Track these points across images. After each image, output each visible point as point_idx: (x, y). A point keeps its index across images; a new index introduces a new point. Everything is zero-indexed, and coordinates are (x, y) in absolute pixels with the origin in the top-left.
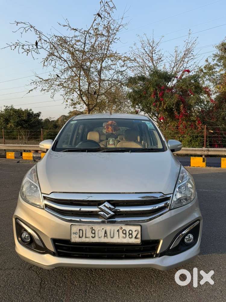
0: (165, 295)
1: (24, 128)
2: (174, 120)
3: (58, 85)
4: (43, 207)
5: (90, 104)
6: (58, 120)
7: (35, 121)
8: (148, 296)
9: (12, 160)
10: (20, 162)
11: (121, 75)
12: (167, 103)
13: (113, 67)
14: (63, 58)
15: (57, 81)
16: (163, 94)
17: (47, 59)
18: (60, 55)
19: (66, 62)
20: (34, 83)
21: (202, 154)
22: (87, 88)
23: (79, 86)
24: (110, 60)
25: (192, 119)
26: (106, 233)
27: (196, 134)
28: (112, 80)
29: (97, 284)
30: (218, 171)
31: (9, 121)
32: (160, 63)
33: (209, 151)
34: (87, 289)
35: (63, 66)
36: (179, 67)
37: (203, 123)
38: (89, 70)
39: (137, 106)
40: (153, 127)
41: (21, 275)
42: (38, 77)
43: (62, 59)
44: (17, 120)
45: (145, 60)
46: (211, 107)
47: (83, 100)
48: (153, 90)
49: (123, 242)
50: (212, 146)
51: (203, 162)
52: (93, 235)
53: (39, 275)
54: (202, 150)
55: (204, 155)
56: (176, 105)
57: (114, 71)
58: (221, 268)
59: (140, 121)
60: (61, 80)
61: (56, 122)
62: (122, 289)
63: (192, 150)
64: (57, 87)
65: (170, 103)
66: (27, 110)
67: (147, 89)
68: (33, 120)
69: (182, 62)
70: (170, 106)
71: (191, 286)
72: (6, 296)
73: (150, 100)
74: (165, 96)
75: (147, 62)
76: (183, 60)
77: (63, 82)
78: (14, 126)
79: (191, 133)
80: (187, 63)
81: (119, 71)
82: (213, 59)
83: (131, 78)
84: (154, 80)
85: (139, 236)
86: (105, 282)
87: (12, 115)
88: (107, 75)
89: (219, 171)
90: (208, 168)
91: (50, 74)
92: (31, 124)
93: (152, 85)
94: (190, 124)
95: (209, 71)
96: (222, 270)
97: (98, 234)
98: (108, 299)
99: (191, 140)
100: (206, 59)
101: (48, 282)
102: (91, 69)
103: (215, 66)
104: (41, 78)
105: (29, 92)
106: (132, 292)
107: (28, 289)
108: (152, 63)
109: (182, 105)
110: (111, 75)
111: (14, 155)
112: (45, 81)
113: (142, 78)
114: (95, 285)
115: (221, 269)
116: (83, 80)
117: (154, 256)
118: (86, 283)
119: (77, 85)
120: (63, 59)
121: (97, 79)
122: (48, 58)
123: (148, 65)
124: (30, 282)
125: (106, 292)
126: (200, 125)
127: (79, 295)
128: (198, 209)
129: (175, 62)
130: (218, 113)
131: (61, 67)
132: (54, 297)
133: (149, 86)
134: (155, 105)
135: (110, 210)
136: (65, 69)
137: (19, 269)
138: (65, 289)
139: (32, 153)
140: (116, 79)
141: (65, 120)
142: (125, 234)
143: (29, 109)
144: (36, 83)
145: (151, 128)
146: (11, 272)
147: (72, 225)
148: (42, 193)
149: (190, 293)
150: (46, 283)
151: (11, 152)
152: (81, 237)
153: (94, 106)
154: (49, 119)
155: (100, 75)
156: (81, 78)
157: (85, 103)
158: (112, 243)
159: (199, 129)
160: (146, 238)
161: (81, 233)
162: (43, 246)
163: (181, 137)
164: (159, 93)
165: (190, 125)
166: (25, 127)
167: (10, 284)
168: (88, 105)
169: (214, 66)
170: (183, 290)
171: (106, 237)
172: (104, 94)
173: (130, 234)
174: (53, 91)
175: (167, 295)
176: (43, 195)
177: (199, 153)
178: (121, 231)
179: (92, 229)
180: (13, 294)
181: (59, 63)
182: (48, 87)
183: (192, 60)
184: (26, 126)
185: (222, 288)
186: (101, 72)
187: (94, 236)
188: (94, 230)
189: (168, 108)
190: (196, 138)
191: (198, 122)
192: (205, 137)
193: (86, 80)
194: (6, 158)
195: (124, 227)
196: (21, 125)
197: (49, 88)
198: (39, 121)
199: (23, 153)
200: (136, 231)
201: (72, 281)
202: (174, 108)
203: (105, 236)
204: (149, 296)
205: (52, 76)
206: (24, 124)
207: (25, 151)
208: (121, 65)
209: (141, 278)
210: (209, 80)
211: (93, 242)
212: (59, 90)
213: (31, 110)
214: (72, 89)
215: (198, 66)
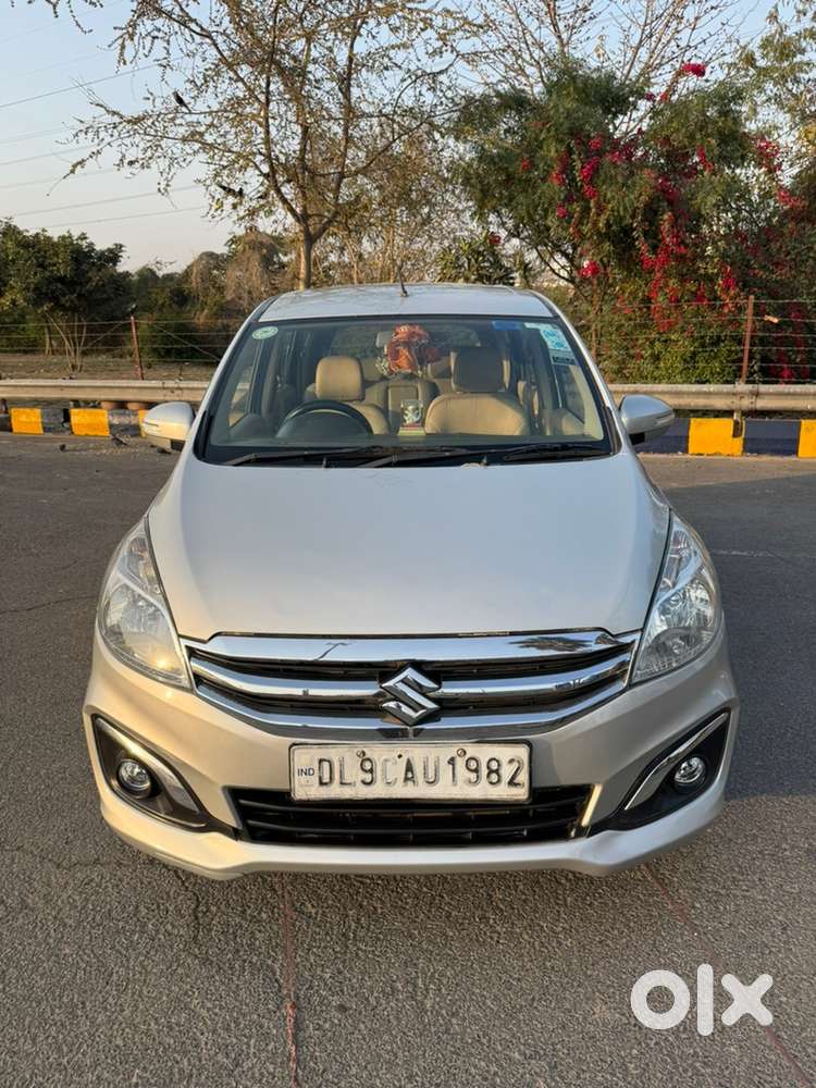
0: (600, 942)
1: (63, 308)
2: (635, 275)
3: (184, 140)
4: (189, 686)
5: (310, 216)
6: (187, 273)
7: (101, 279)
8: (547, 948)
9: (35, 439)
10: (67, 448)
11: (429, 89)
12: (610, 206)
13: (399, 56)
14: (195, 21)
15: (177, 122)
16: (596, 170)
17: (131, 31)
18: (182, 9)
19: (208, 40)
20: (90, 135)
21: (734, 407)
22: (298, 148)
23: (268, 141)
24: (385, 27)
25: (702, 271)
26: (409, 768)
27: (714, 331)
28: (395, 112)
29: (379, 911)
30: (785, 473)
31: (5, 285)
32: (584, 29)
33: (757, 394)
34: (350, 927)
35: (198, 59)
36: (660, 46)
37: (744, 286)
38: (304, 73)
39: (492, 218)
40: (570, 350)
41: (128, 883)
42: (102, 106)
43: (193, 26)
44: (33, 280)
45: (523, 16)
46: (773, 214)
47: (284, 201)
48: (557, 151)
49: (468, 797)
50: (770, 374)
51: (735, 436)
52: (368, 777)
53: (187, 884)
54: (734, 394)
55: (737, 411)
56: (643, 215)
57: (401, 74)
58: (787, 847)
59: (517, 325)
60: (194, 118)
61: (180, 280)
62: (461, 924)
63: (698, 394)
64: (177, 149)
65: (621, 209)
66: (70, 237)
67: (532, 147)
68: (95, 277)
69: (674, 24)
70: (622, 219)
71: (686, 911)
72: (89, 956)
73: (543, 192)
74: (602, 178)
75: (532, 24)
76: (679, 12)
77: (202, 129)
78: (25, 304)
79: (695, 325)
80: (693, 29)
81: (425, 73)
82: (799, 12)
83: (470, 100)
84: (561, 110)
85: (523, 777)
86: (407, 903)
87: (13, 261)
88: (375, 90)
89: (790, 469)
90: (752, 459)
91: (149, 96)
92: (90, 292)
93: (552, 133)
94: (694, 289)
95: (782, 60)
96: (787, 853)
97: (384, 771)
98: (418, 959)
99: (694, 354)
100: (770, 9)
101: (219, 908)
102: (311, 67)
103: (805, 38)
104: (114, 113)
105: (72, 172)
106: (495, 936)
107: (157, 932)
108: (551, 27)
109: (666, 217)
110: (392, 91)
111: (40, 420)
112: (129, 122)
113: (516, 102)
114: (374, 913)
115: (785, 850)
116: (281, 116)
117: (573, 834)
118: (345, 908)
119: (259, 139)
120: (197, 24)
121: (335, 110)
122: (134, 25)
123: (536, 35)
124: (158, 907)
125: (411, 936)
126: (732, 292)
127: (325, 947)
128: (725, 675)
129: (646, 25)
130: (802, 243)
131: (191, 60)
132: (245, 957)
133: (543, 136)
134: (564, 217)
135: (424, 695)
136: (209, 72)
137: (120, 864)
138: (275, 928)
139: (105, 412)
140: (412, 109)
141: (215, 272)
142: (476, 771)
143: (76, 235)
144: (98, 131)
145: (561, 355)
146: (94, 876)
147: (294, 744)
148: (180, 636)
149: (682, 934)
150: (214, 909)
151: (28, 410)
152: (326, 784)
153: (327, 223)
154: (153, 267)
155: (347, 94)
156: (273, 106)
157: (292, 211)
158: (433, 800)
159: (726, 311)
160: (545, 781)
161: (327, 772)
162: (197, 810)
163: (657, 343)
164: (578, 165)
165: (694, 293)
166: (68, 305)
167: (94, 916)
168: (302, 218)
169: (799, 40)
170: (662, 925)
171: (410, 783)
172: (365, 171)
173: (491, 771)
174: (163, 163)
175: (609, 942)
176: (185, 642)
177: (720, 403)
178: (460, 763)
179: (364, 759)
180: (109, 951)
181: (183, 46)
182: (145, 150)
183: (714, 12)
184: (72, 301)
185: (786, 916)
186: (349, 79)
187: (369, 781)
188: (369, 759)
189: (614, 228)
190: (713, 344)
191: (726, 282)
192: (747, 342)
193: (291, 116)
194: (11, 430)
195: (473, 750)
196: (55, 299)
197: (149, 153)
198: (115, 281)
199: (74, 412)
200: (511, 761)
201: (298, 900)
202: (635, 229)
203: (406, 779)
204: (550, 948)
205: (158, 102)
206: (64, 295)
207: (77, 404)
208: (431, 50)
209: (521, 887)
210: (777, 99)
211: (366, 800)
212: (189, 158)
213: (83, 237)
214: (239, 155)
215: (738, 42)
